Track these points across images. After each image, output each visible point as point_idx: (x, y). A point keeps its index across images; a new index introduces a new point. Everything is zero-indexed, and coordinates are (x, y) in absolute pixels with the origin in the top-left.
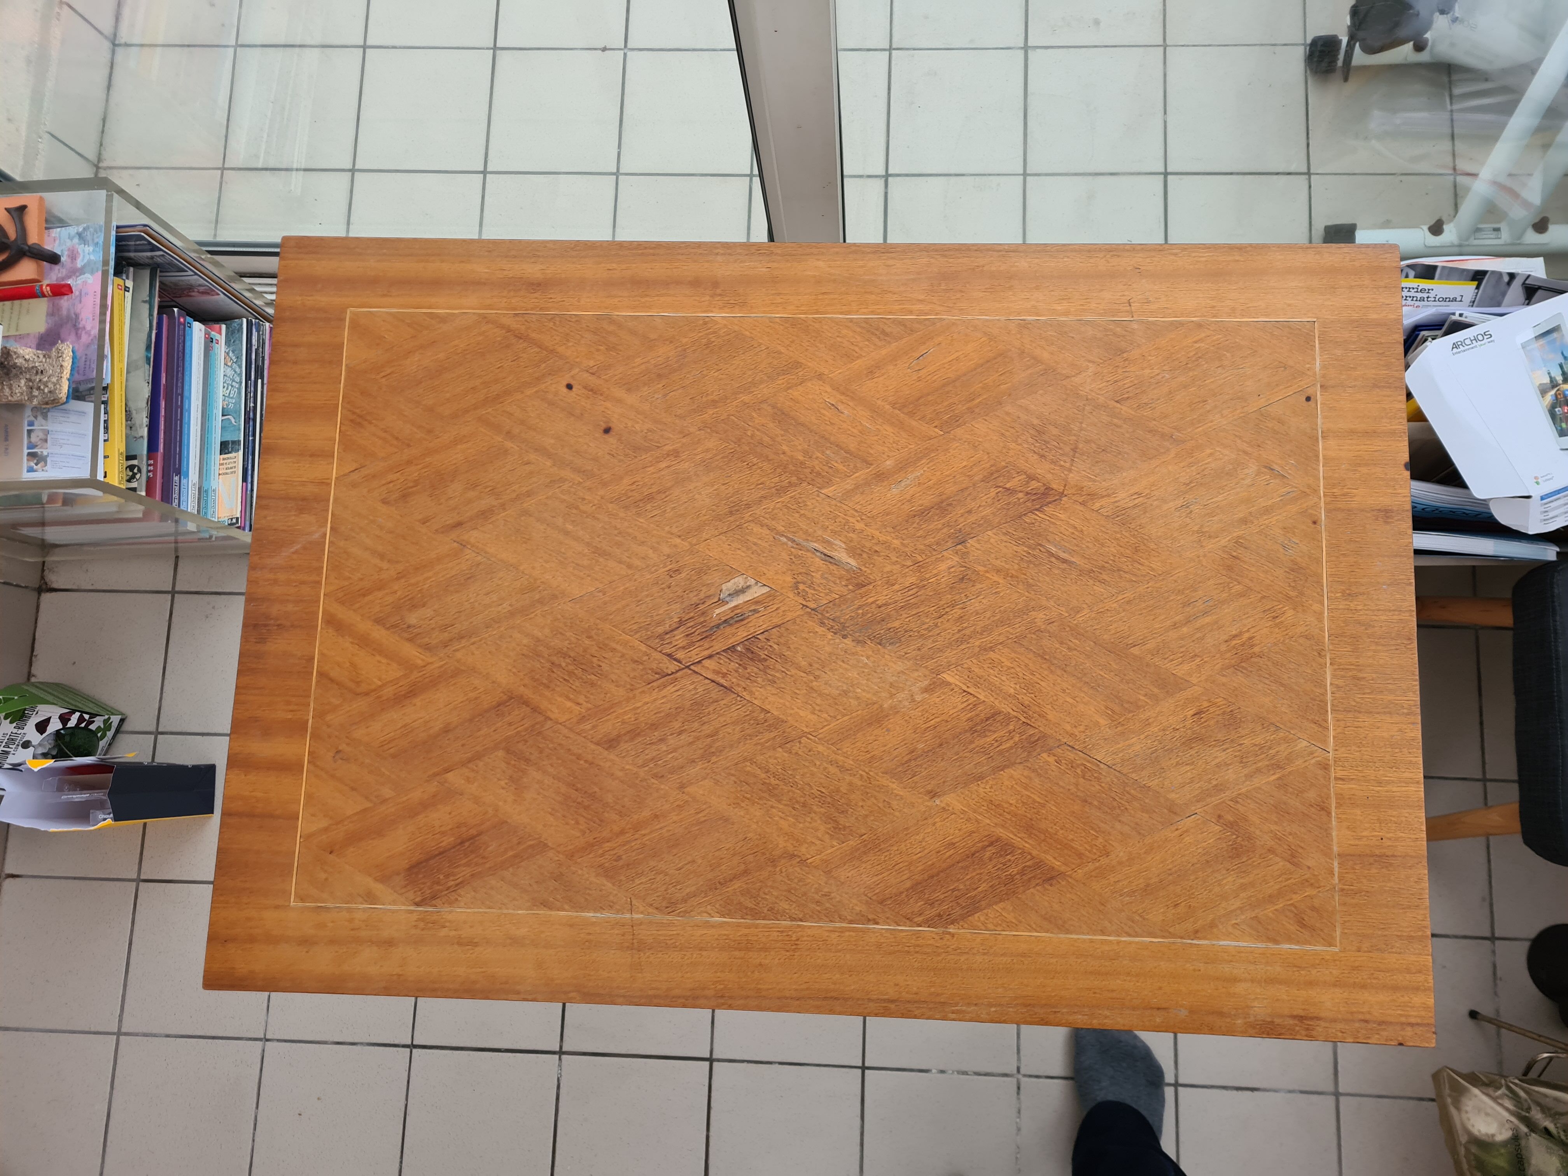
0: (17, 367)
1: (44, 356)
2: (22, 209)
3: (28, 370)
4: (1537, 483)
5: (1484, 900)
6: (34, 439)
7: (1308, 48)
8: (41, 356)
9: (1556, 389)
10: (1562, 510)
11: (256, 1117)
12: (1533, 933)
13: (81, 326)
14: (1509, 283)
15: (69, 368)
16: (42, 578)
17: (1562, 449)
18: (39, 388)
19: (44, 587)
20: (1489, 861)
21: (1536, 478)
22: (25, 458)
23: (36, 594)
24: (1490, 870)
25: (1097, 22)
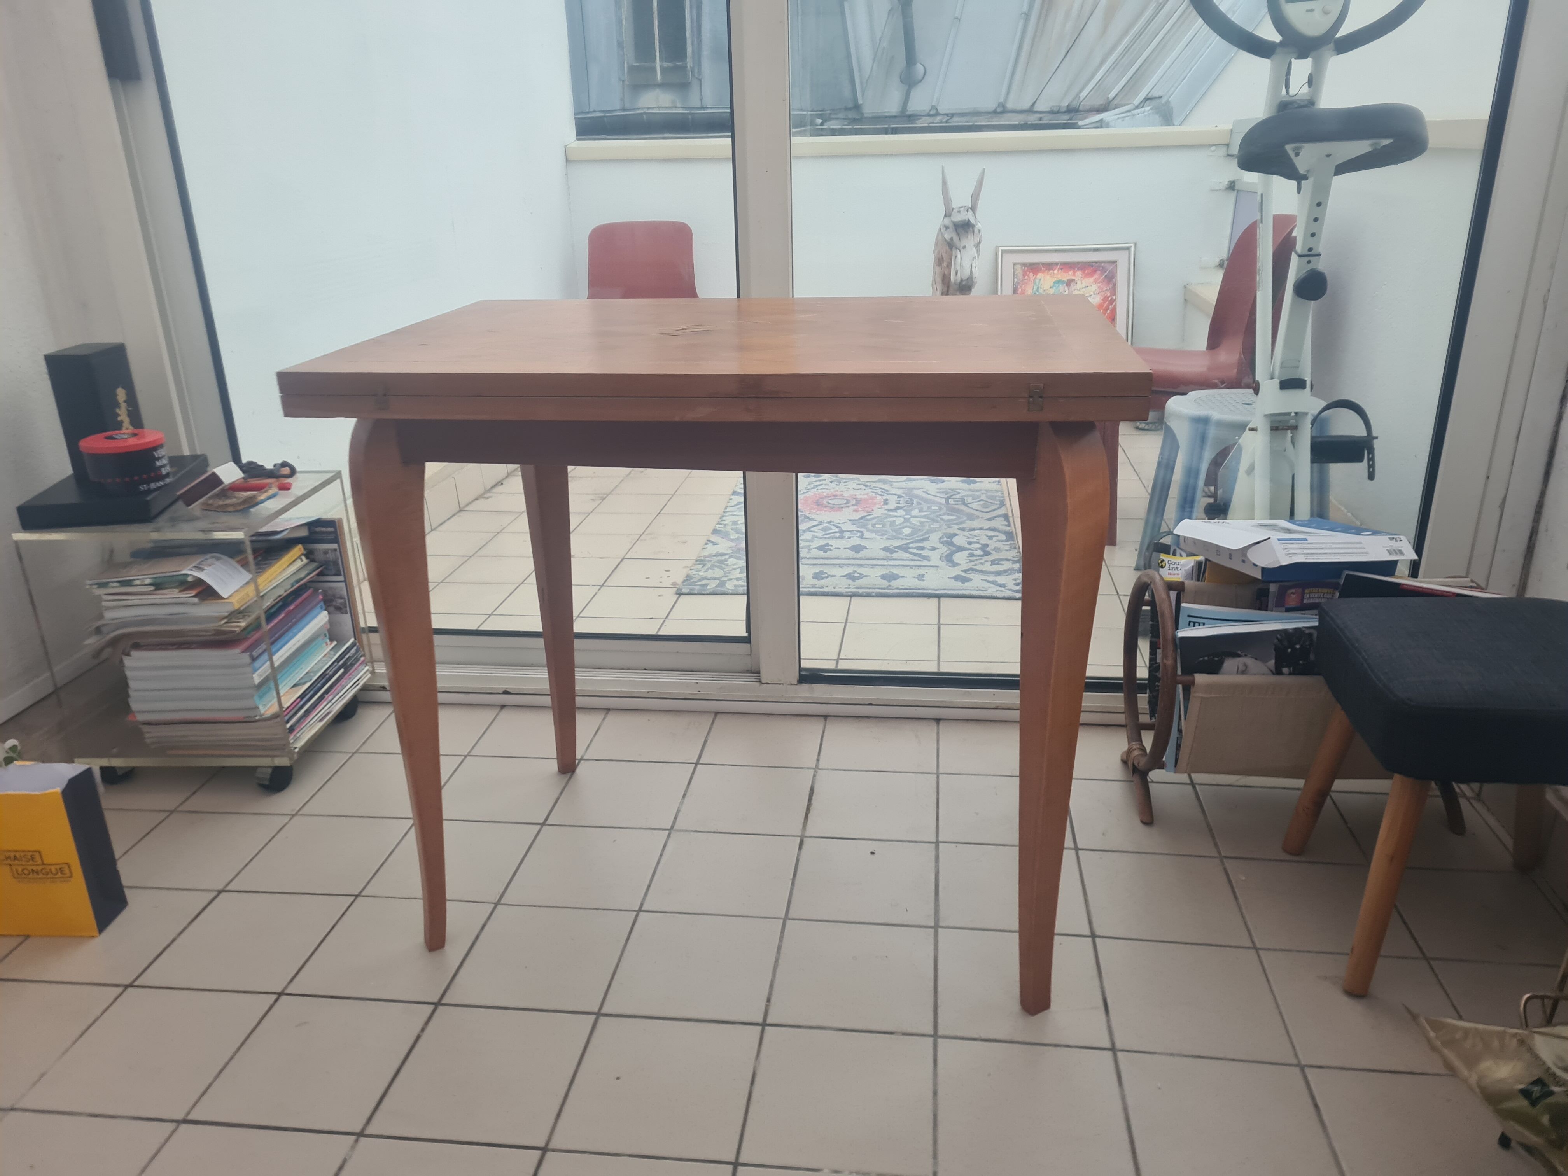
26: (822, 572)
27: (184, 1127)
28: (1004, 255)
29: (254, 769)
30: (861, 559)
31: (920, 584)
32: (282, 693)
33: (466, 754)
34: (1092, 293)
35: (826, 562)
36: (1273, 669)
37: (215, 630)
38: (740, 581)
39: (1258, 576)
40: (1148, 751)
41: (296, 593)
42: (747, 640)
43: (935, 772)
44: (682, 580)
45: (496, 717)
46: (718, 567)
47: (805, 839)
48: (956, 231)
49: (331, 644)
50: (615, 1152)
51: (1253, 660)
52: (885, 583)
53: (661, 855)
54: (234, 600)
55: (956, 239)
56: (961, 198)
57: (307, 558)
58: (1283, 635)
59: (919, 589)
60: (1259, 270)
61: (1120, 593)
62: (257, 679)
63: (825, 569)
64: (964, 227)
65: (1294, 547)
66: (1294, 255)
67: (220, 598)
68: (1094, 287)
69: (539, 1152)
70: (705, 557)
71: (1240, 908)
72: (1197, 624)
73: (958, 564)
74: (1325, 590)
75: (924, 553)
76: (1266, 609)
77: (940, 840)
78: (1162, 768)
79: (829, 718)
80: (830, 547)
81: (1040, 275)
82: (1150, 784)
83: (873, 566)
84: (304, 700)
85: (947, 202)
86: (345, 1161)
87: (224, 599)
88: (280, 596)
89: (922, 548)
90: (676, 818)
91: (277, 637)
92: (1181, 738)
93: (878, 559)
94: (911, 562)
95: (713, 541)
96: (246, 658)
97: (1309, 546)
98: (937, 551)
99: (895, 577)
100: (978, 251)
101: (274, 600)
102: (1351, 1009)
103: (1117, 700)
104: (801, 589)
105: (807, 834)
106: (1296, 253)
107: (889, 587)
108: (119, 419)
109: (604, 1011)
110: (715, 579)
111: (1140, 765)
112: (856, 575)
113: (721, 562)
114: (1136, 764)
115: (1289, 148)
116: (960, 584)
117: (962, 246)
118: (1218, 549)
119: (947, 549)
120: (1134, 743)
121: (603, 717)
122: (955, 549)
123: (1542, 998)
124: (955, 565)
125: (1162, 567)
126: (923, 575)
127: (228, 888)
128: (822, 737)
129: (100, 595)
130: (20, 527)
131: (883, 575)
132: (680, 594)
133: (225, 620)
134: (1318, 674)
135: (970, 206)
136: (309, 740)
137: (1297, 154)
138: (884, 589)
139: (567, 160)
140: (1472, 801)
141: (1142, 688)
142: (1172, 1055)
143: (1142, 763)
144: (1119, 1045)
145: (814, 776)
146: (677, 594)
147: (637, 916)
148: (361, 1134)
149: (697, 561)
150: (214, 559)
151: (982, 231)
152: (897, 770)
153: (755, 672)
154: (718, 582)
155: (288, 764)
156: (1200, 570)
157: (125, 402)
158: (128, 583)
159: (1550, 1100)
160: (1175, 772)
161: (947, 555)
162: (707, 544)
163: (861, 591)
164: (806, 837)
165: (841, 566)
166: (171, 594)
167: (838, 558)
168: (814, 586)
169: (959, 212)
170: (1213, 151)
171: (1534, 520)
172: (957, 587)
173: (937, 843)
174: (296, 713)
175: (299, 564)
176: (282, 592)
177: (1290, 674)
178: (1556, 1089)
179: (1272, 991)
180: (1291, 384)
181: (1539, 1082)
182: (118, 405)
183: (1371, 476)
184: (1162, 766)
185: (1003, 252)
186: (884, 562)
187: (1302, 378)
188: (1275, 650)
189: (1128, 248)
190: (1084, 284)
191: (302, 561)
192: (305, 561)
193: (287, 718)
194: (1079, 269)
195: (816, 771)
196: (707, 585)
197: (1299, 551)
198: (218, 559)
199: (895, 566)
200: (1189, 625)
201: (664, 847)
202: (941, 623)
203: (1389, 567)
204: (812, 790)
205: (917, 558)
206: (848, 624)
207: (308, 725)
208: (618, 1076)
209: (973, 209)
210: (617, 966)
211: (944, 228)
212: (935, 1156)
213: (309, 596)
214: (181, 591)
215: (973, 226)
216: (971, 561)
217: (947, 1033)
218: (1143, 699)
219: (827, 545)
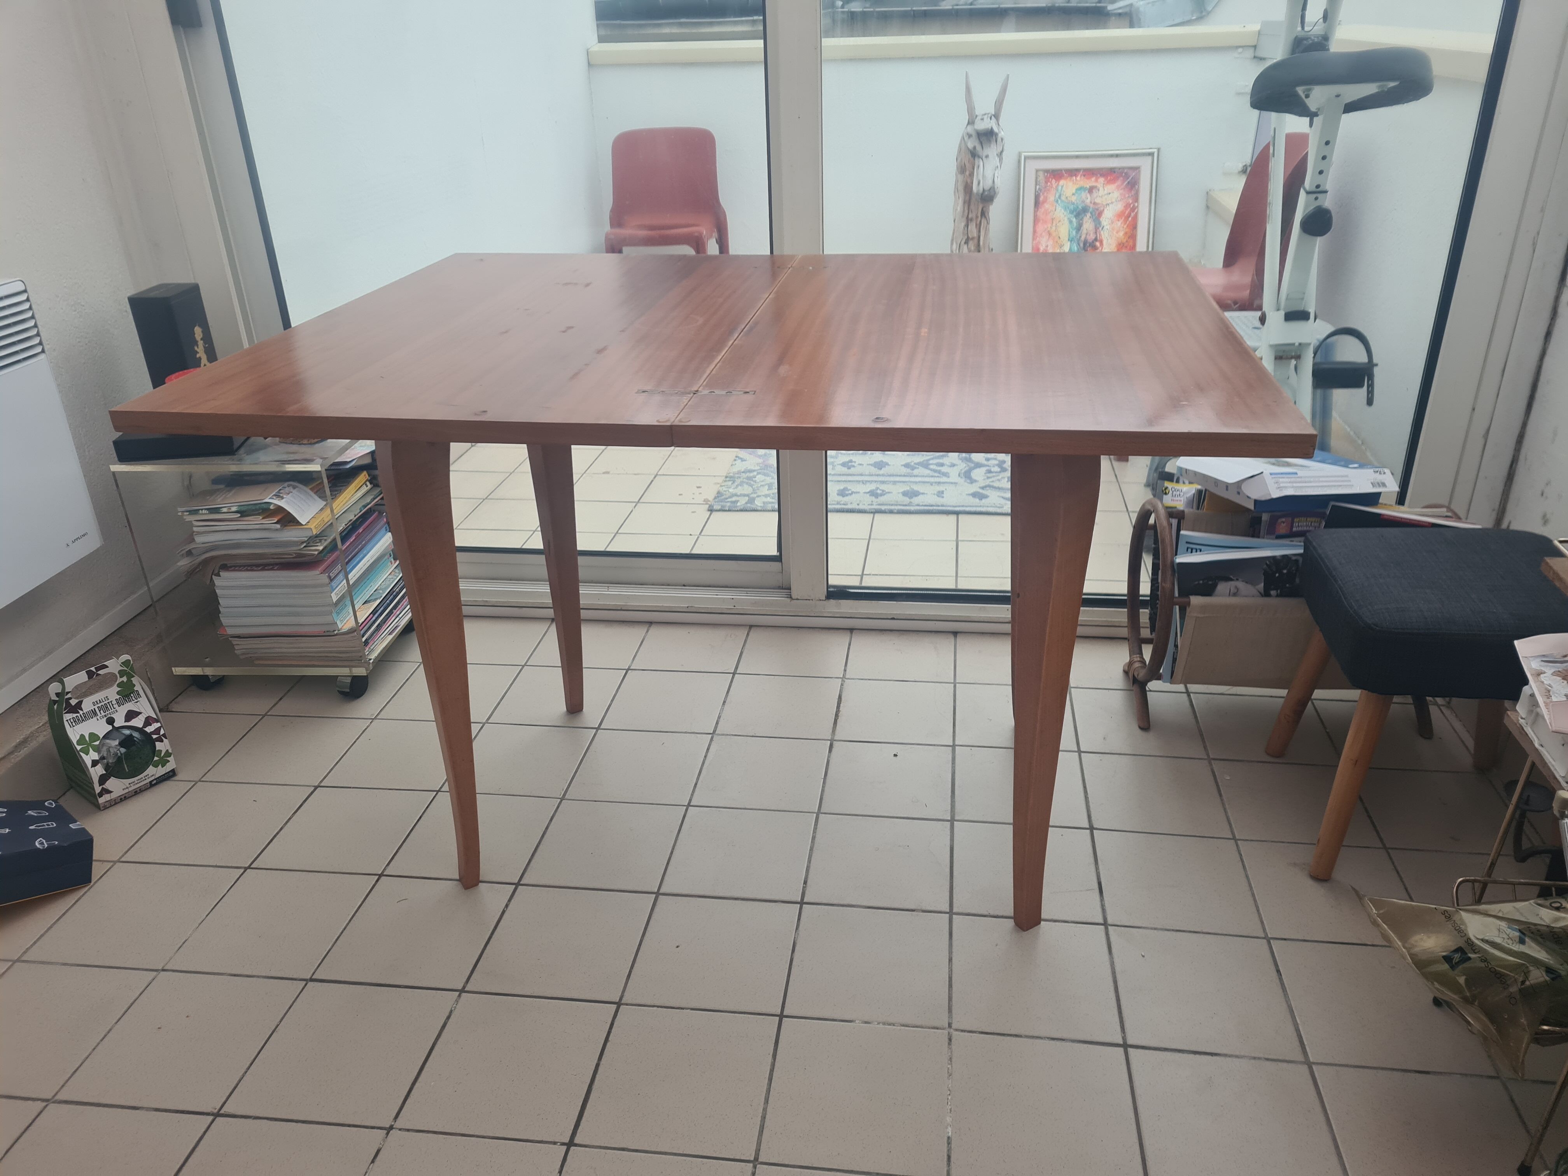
26: (845, 489)
27: (310, 984)
28: (1027, 161)
29: (336, 677)
30: (883, 475)
31: (940, 501)
32: (357, 608)
33: (523, 664)
34: (1114, 200)
35: (850, 478)
36: (1262, 591)
37: (295, 553)
38: (769, 498)
39: (1252, 507)
40: (1147, 663)
41: (364, 517)
42: (778, 559)
43: (953, 681)
44: (713, 497)
45: (548, 629)
46: (747, 483)
47: (834, 742)
48: (979, 139)
49: (395, 563)
50: (678, 1006)
51: (1244, 583)
52: (906, 500)
53: (705, 757)
54: (312, 526)
55: (979, 148)
56: (984, 105)
57: (371, 483)
58: (1272, 561)
59: (939, 506)
60: (1270, 203)
61: (1129, 510)
62: (335, 598)
63: (850, 486)
64: (987, 136)
65: (1284, 481)
66: (1302, 190)
67: (300, 524)
68: (1116, 194)
69: (615, 1006)
70: (734, 473)
71: (1223, 804)
72: (1194, 551)
73: (976, 481)
74: (1313, 519)
75: (944, 469)
76: (1259, 537)
77: (956, 743)
78: (1160, 679)
79: (855, 631)
80: (853, 464)
81: (1062, 182)
82: (1148, 693)
83: (895, 483)
84: (376, 615)
85: (971, 110)
86: (451, 1012)
87: (302, 525)
88: (351, 520)
89: (942, 465)
90: (717, 723)
91: (350, 559)
92: (1177, 653)
93: (900, 476)
94: (931, 478)
95: (742, 457)
96: (324, 578)
97: (1299, 480)
98: (955, 467)
99: (916, 494)
100: (1001, 160)
101: (346, 525)
102: (1315, 892)
103: (1121, 615)
104: (829, 506)
105: (836, 738)
106: (1305, 189)
107: (910, 504)
108: (198, 356)
109: (662, 891)
110: (745, 495)
111: (1139, 677)
112: (879, 492)
113: (749, 478)
114: (1136, 675)
115: (1300, 90)
116: (977, 500)
117: (985, 154)
118: (1216, 482)
119: (965, 465)
120: (1135, 656)
121: (646, 630)
122: (973, 465)
123: (1474, 881)
124: (972, 481)
125: (1166, 494)
126: (943, 492)
127: (322, 784)
128: (849, 649)
129: (191, 522)
130: (116, 459)
131: (904, 492)
132: (711, 510)
133: (305, 544)
134: (1301, 596)
135: (993, 113)
136: (381, 651)
137: (1307, 96)
138: (906, 505)
139: (590, 65)
140: (1442, 708)
141: (1144, 604)
142: (1155, 929)
143: (1141, 675)
144: (1110, 921)
145: (842, 685)
146: (708, 510)
147: (687, 810)
148: (463, 991)
149: (726, 477)
150: (291, 488)
151: (1005, 141)
152: (917, 680)
153: (785, 588)
154: (747, 498)
155: (366, 675)
156: (1200, 497)
157: (201, 339)
158: (216, 511)
159: (1467, 965)
160: (1171, 683)
161: (965, 472)
162: (735, 460)
163: (883, 508)
164: (835, 740)
165: (864, 482)
166: (256, 521)
167: (861, 475)
168: (838, 503)
169: (982, 119)
170: (1240, 53)
171: (1515, 448)
172: (975, 504)
173: (954, 746)
174: (369, 628)
175: (364, 489)
176: (352, 517)
177: (1277, 596)
178: (1472, 956)
179: (1247, 876)
180: (1296, 315)
181: (1459, 950)
182: (196, 343)
183: (1370, 402)
184: (1159, 678)
185: (1025, 158)
186: (907, 479)
187: (1306, 309)
188: (1264, 574)
189: (1152, 154)
190: (1106, 192)
191: (367, 486)
192: (369, 486)
193: (362, 632)
194: (1102, 175)
195: (843, 681)
196: (737, 502)
197: (1289, 485)
198: (294, 488)
199: (916, 483)
200: (1187, 550)
201: (708, 749)
202: (959, 539)
203: (1372, 498)
204: (840, 697)
205: (936, 474)
206: (871, 541)
207: (380, 638)
208: (677, 945)
209: (997, 116)
210: (672, 853)
211: (967, 136)
212: (950, 1010)
213: (374, 520)
214: (263, 518)
215: (996, 134)
216: (988, 478)
217: (961, 911)
218: (1144, 614)
219: (851, 461)
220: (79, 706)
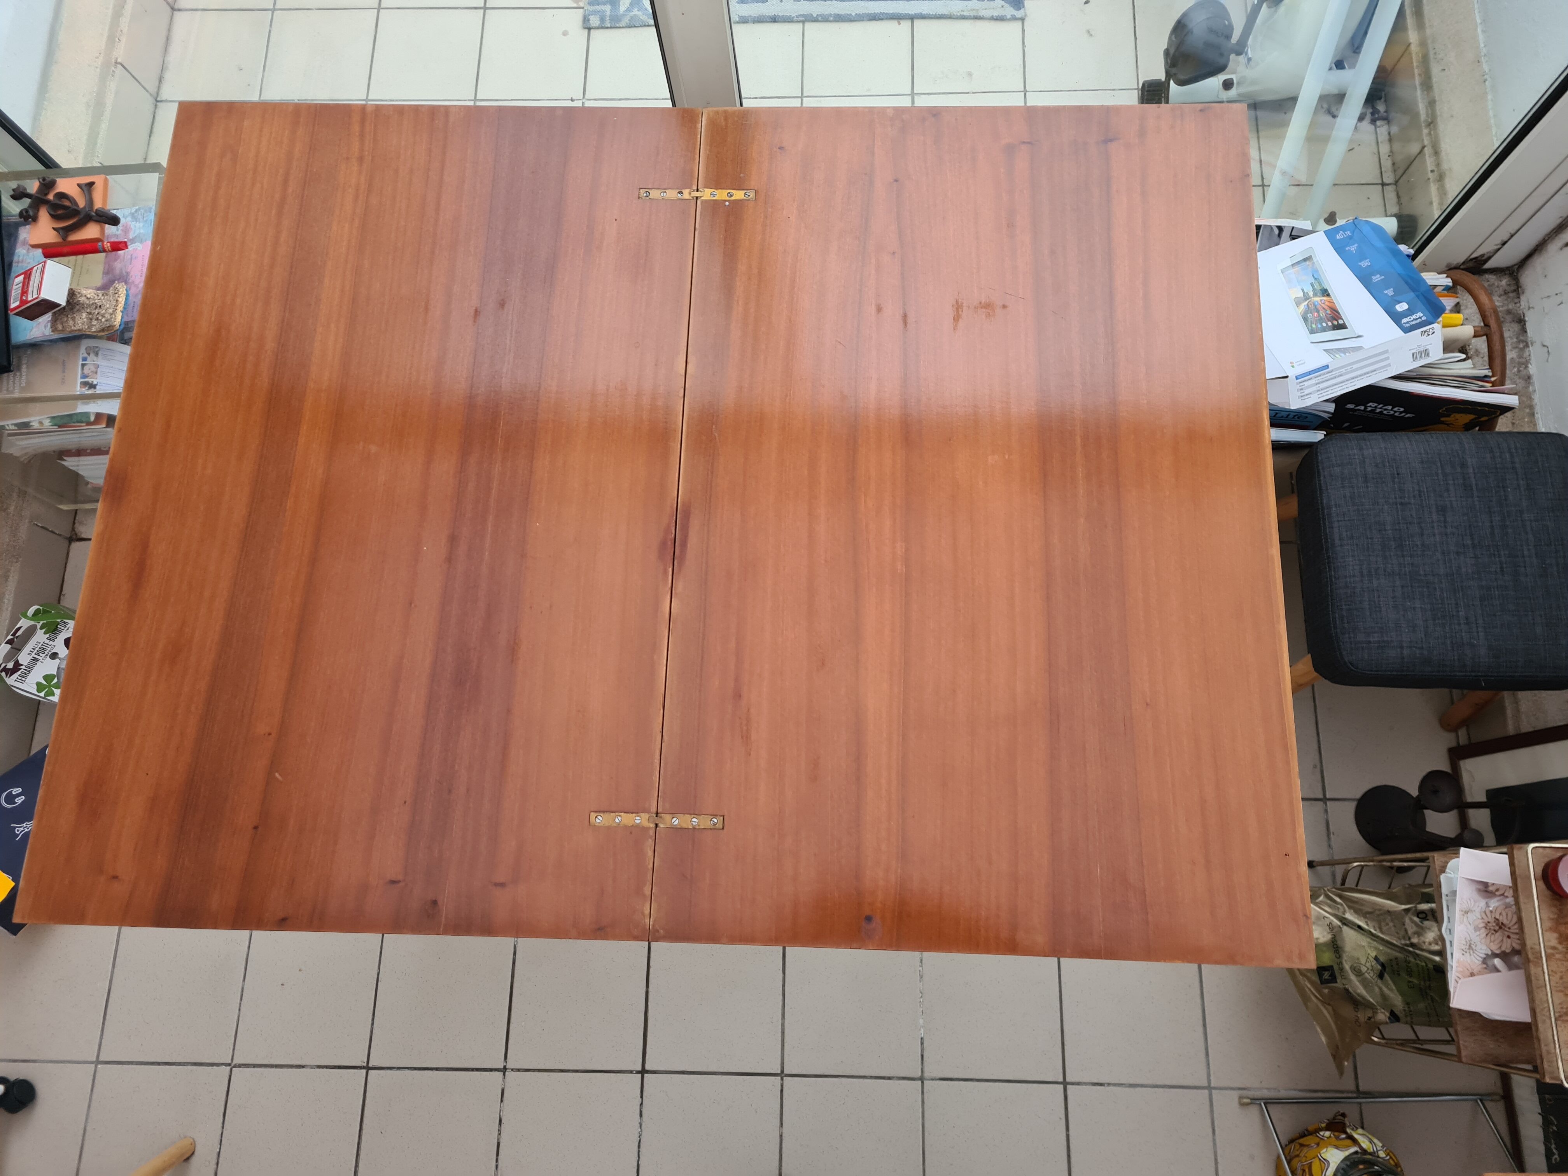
0: (80, 304)
1: (103, 295)
2: (91, 184)
3: (89, 306)
4: (1293, 367)
5: (1315, 767)
6: (86, 371)
7: (1140, 92)
8: (100, 295)
9: (1308, 301)
10: (1315, 388)
11: (243, 989)
12: (1358, 795)
13: (131, 281)
14: (1280, 235)
15: (123, 302)
16: (73, 529)
17: (1312, 343)
18: (97, 319)
19: (74, 537)
20: (1318, 734)
21: (1291, 363)
22: (79, 385)
23: (67, 542)
24: (1319, 741)
25: (970, 74)
65: (1310, 384)
132: (588, 28)
146: (585, 28)
220: (17, 666)
